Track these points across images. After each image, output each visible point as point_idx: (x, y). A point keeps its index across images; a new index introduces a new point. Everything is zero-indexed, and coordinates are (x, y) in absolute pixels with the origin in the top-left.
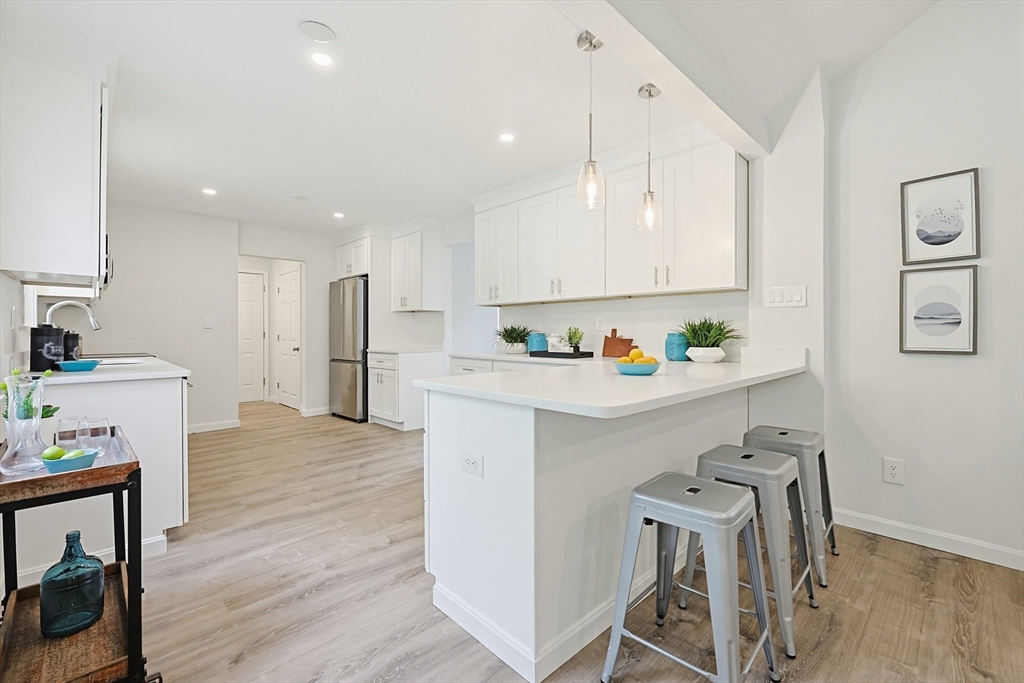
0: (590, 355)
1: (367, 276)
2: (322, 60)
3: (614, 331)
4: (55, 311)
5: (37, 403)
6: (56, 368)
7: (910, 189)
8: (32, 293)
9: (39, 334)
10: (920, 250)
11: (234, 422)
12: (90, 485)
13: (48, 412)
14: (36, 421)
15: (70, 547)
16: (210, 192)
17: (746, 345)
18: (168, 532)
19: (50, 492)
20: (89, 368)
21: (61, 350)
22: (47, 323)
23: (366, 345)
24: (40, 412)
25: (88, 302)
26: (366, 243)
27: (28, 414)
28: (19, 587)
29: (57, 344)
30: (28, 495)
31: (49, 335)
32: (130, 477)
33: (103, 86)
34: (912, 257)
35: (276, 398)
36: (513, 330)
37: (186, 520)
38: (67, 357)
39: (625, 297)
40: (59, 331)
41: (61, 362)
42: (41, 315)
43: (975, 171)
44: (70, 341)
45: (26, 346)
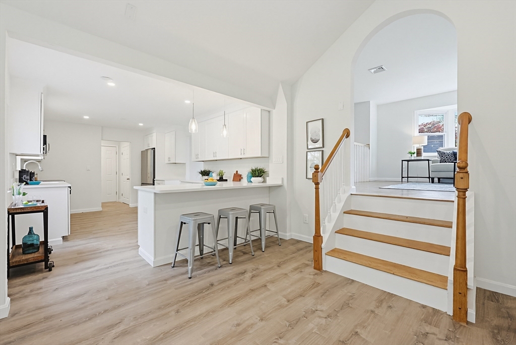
0: (226, 180)
1: (154, 148)
2: (111, 84)
3: (237, 171)
4: (27, 164)
5: (22, 191)
6: (27, 184)
7: (309, 124)
8: (19, 158)
9: (22, 172)
10: (312, 145)
11: (100, 209)
12: (35, 210)
13: (24, 194)
14: (21, 196)
15: (30, 230)
16: (86, 117)
17: (268, 176)
18: (63, 237)
19: (25, 211)
20: (38, 184)
21: (29, 178)
22: (24, 169)
23: (154, 177)
24: (22, 194)
25: (39, 161)
26: (154, 135)
27: (19, 194)
28: (16, 244)
29: (27, 175)
30: (20, 211)
31: (25, 173)
32: (45, 209)
33: (42, 93)
34: (309, 147)
35: (122, 200)
36: (204, 171)
37: (69, 234)
38: (31, 180)
39: (239, 159)
40: (28, 171)
41: (29, 181)
42: (22, 166)
43: (323, 120)
44: (32, 175)
45: (17, 176)
